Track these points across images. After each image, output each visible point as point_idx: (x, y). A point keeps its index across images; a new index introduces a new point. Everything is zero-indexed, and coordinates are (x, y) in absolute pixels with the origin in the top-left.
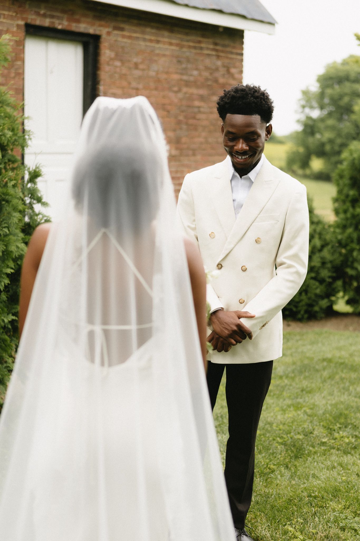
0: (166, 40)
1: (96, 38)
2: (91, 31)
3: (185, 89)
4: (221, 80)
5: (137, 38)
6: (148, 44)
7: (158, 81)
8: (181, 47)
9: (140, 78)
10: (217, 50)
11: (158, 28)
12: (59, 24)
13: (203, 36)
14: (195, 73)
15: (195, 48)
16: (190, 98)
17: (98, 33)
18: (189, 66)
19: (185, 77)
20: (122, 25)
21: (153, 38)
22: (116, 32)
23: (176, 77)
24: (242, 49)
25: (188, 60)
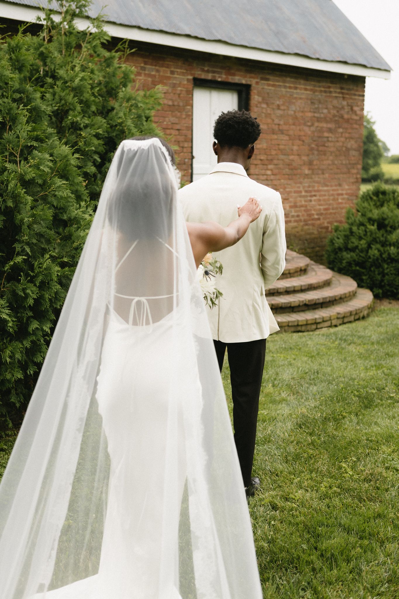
0: (303, 86)
1: (248, 87)
2: (244, 82)
3: (316, 124)
4: (346, 116)
5: (280, 86)
6: (288, 90)
7: (295, 118)
8: (314, 91)
9: (281, 116)
10: (343, 93)
11: (296, 78)
12: (219, 77)
13: (332, 83)
14: (325, 111)
15: (325, 92)
16: (321, 131)
17: (249, 83)
18: (320, 106)
19: (316, 115)
20: (268, 77)
21: (292, 85)
22: (263, 82)
23: (310, 115)
24: (364, 91)
25: (320, 102)
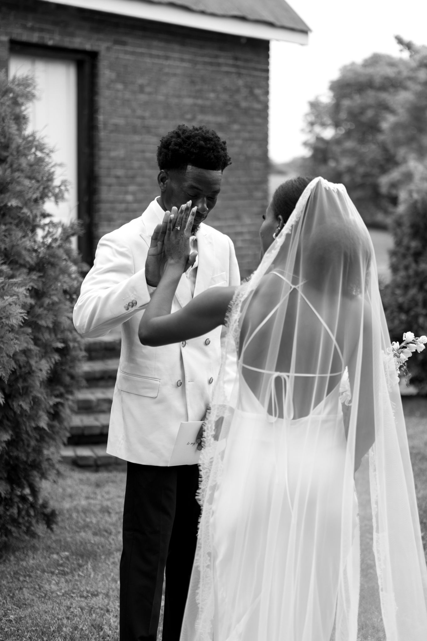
0: (176, 55)
1: (94, 56)
2: (88, 47)
3: (200, 117)
4: (244, 104)
5: (142, 54)
6: (156, 61)
7: (167, 106)
8: (195, 63)
9: (146, 104)
10: (237, 67)
11: (167, 41)
12: (50, 39)
13: (221, 49)
14: (212, 95)
15: (211, 64)
17: (95, 48)
18: (205, 87)
19: (200, 102)
20: (125, 38)
21: (161, 53)
22: (117, 47)
23: (189, 101)
24: (268, 64)
25: (203, 80)
